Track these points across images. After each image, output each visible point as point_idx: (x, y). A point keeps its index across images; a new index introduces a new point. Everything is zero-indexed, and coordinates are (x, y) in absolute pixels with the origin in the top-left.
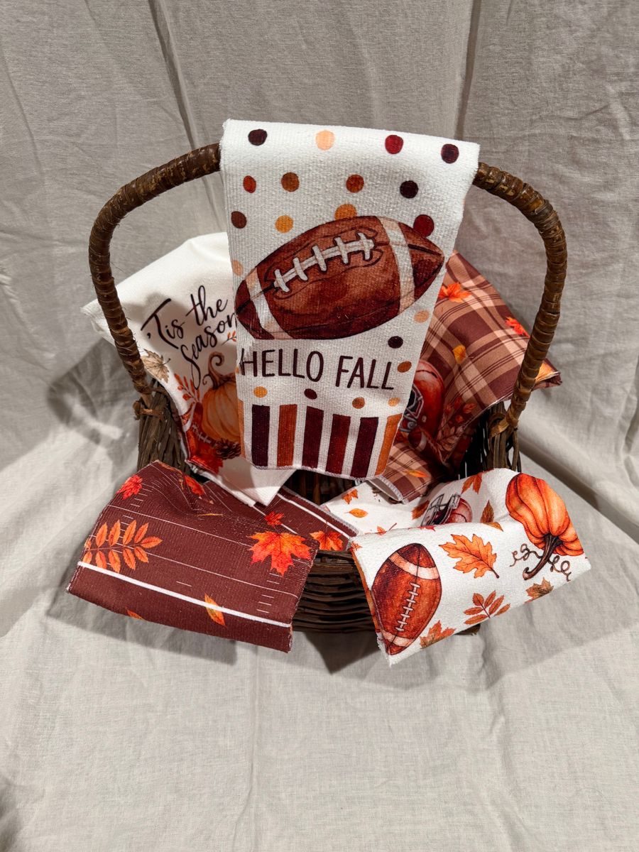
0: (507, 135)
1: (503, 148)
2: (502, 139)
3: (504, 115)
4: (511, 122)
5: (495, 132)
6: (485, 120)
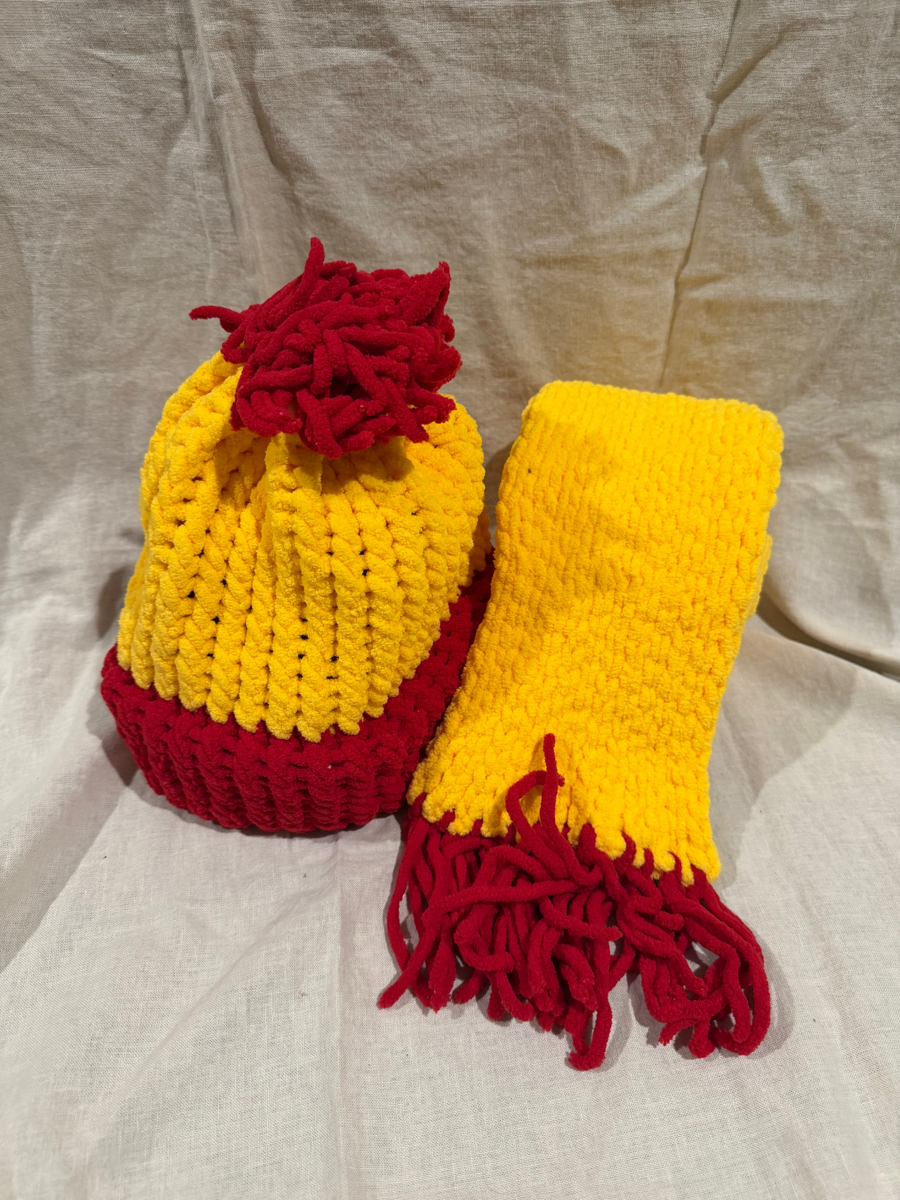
1: (848, 7)
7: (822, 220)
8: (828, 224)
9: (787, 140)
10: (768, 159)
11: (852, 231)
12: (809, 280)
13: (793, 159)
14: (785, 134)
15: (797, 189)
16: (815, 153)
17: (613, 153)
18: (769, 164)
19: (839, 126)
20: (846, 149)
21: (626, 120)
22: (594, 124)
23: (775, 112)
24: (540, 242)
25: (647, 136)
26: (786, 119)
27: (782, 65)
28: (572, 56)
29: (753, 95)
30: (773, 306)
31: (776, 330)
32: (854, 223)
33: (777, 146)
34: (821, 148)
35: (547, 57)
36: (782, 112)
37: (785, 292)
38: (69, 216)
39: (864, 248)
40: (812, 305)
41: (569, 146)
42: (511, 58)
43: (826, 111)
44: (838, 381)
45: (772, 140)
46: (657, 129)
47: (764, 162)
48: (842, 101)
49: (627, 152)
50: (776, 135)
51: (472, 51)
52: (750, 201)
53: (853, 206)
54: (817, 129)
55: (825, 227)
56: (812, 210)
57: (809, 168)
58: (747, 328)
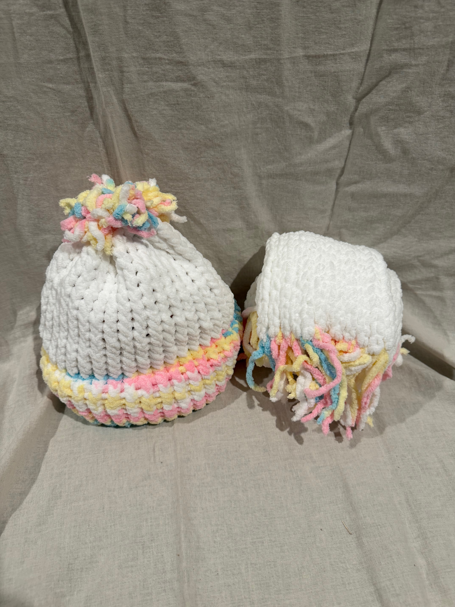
0: (430, 43)
1: (424, 59)
2: (423, 49)
3: (428, 19)
4: (435, 27)
5: (416, 41)
6: (406, 28)
7: (410, 156)
8: (414, 158)
9: (393, 120)
10: (383, 128)
11: (425, 161)
12: (404, 183)
13: (396, 128)
14: (392, 117)
15: (398, 142)
16: (407, 125)
17: (306, 126)
18: (384, 131)
19: (419, 113)
20: (423, 123)
21: (312, 111)
22: (296, 112)
23: (387, 107)
24: (269, 167)
25: (323, 118)
26: (392, 110)
27: (391, 85)
28: (285, 82)
29: (377, 99)
30: (385, 195)
31: (387, 206)
32: (427, 158)
33: (388, 122)
34: (410, 123)
35: (272, 81)
36: (390, 107)
37: (391, 188)
38: (36, 163)
39: (432, 169)
40: (405, 195)
41: (284, 123)
42: (254, 83)
43: (413, 106)
44: (418, 230)
45: (385, 120)
46: (328, 114)
47: (382, 130)
48: (421, 101)
49: (313, 125)
50: (388, 117)
51: (234, 81)
52: (374, 148)
53: (426, 150)
54: (408, 114)
55: (412, 159)
56: (405, 152)
57: (404, 132)
58: (372, 205)
